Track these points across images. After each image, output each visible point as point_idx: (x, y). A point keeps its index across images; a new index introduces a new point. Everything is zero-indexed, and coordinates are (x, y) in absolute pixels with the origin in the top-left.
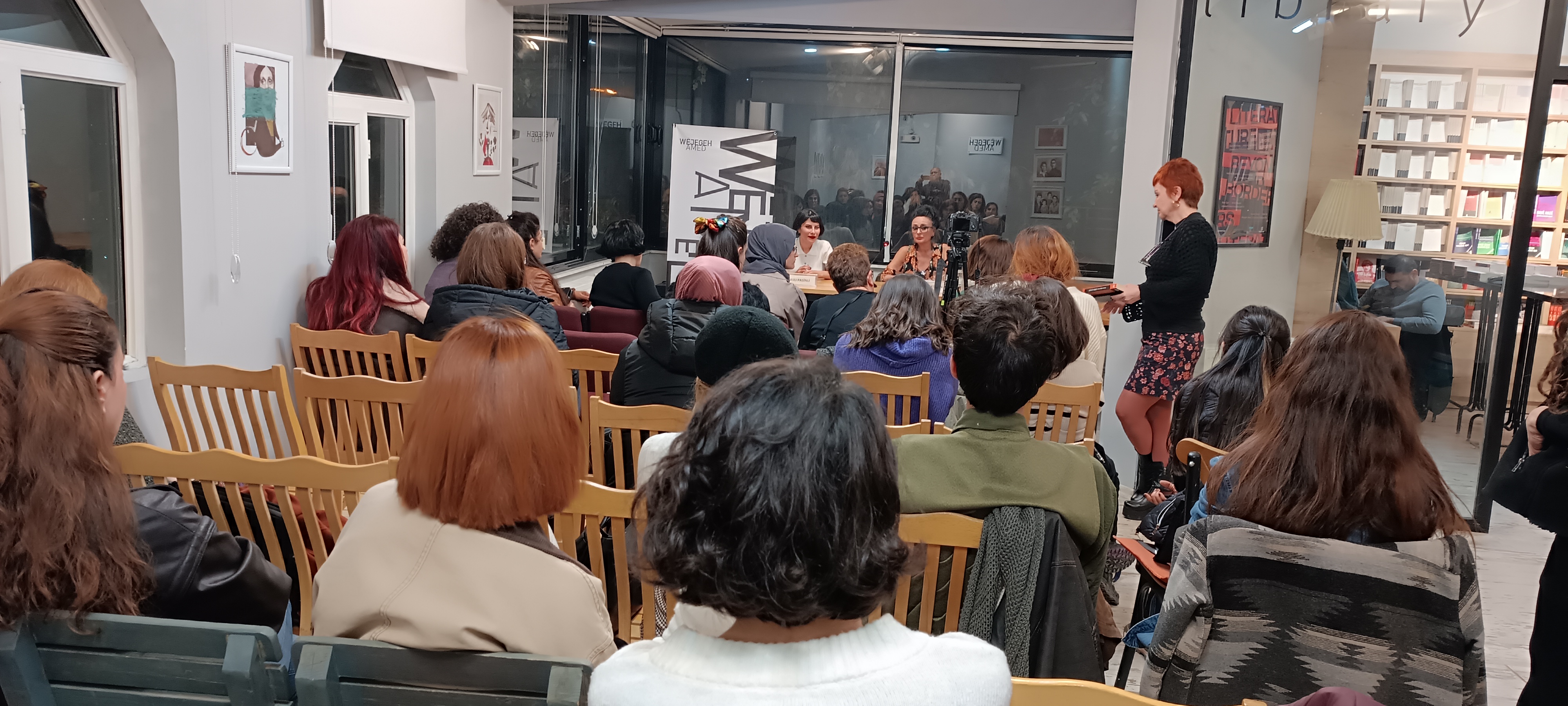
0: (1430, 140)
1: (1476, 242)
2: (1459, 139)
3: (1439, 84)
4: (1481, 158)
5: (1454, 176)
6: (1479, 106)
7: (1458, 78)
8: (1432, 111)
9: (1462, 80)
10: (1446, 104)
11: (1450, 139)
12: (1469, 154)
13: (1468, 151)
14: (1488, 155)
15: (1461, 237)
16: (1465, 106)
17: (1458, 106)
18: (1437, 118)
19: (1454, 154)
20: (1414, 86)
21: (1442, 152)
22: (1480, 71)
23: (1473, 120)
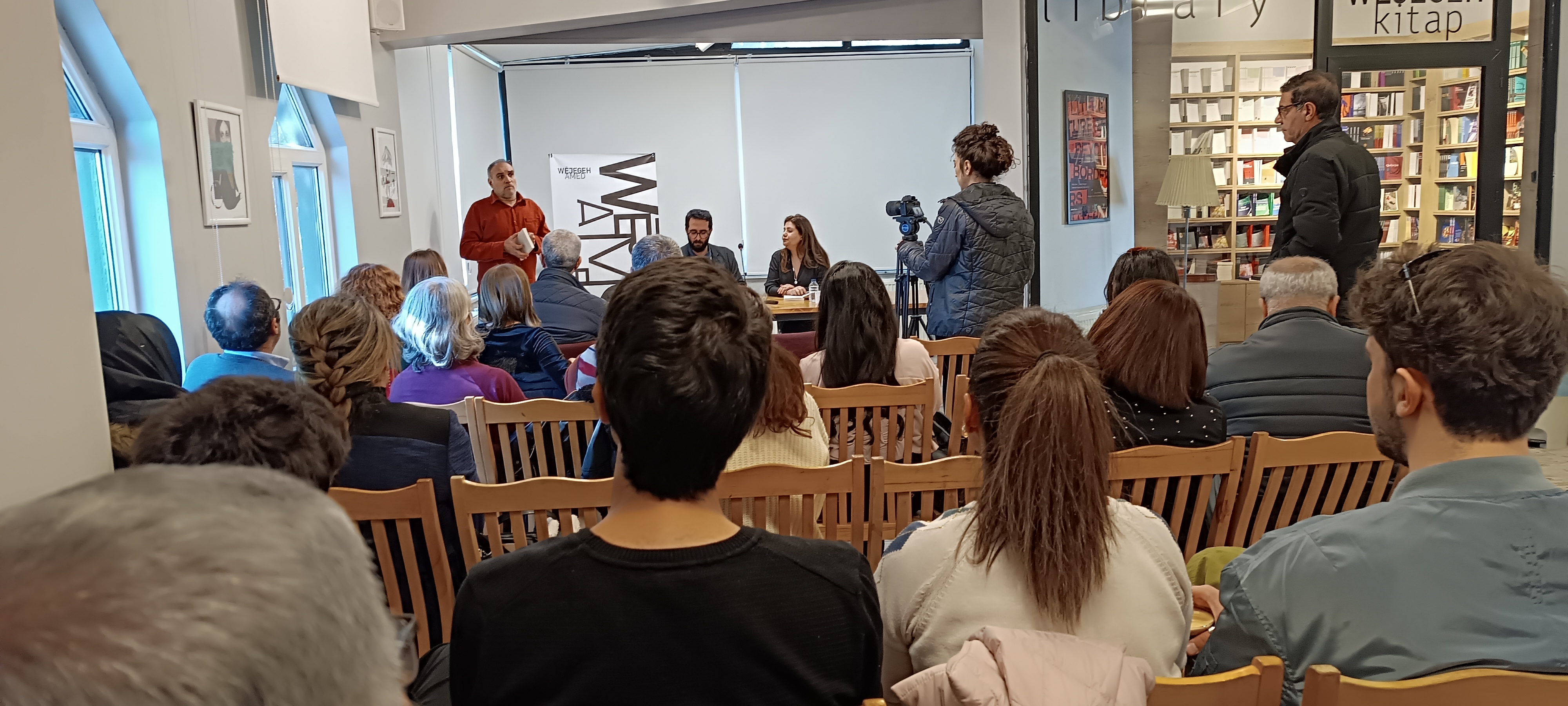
0: (1208, 120)
1: (1254, 206)
2: (1231, 117)
3: (1209, 70)
4: (1250, 132)
5: (1231, 149)
6: (1244, 88)
7: (1224, 64)
8: (1207, 95)
9: (1228, 66)
10: (1217, 87)
11: (1224, 118)
12: (1241, 130)
13: (1240, 127)
14: (1255, 130)
15: (1241, 202)
16: (1232, 88)
17: (1226, 88)
18: (1212, 100)
19: (1228, 131)
20: (1190, 74)
21: (1219, 129)
22: (1241, 56)
23: (1241, 100)
